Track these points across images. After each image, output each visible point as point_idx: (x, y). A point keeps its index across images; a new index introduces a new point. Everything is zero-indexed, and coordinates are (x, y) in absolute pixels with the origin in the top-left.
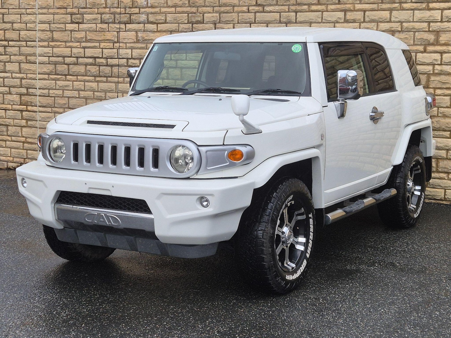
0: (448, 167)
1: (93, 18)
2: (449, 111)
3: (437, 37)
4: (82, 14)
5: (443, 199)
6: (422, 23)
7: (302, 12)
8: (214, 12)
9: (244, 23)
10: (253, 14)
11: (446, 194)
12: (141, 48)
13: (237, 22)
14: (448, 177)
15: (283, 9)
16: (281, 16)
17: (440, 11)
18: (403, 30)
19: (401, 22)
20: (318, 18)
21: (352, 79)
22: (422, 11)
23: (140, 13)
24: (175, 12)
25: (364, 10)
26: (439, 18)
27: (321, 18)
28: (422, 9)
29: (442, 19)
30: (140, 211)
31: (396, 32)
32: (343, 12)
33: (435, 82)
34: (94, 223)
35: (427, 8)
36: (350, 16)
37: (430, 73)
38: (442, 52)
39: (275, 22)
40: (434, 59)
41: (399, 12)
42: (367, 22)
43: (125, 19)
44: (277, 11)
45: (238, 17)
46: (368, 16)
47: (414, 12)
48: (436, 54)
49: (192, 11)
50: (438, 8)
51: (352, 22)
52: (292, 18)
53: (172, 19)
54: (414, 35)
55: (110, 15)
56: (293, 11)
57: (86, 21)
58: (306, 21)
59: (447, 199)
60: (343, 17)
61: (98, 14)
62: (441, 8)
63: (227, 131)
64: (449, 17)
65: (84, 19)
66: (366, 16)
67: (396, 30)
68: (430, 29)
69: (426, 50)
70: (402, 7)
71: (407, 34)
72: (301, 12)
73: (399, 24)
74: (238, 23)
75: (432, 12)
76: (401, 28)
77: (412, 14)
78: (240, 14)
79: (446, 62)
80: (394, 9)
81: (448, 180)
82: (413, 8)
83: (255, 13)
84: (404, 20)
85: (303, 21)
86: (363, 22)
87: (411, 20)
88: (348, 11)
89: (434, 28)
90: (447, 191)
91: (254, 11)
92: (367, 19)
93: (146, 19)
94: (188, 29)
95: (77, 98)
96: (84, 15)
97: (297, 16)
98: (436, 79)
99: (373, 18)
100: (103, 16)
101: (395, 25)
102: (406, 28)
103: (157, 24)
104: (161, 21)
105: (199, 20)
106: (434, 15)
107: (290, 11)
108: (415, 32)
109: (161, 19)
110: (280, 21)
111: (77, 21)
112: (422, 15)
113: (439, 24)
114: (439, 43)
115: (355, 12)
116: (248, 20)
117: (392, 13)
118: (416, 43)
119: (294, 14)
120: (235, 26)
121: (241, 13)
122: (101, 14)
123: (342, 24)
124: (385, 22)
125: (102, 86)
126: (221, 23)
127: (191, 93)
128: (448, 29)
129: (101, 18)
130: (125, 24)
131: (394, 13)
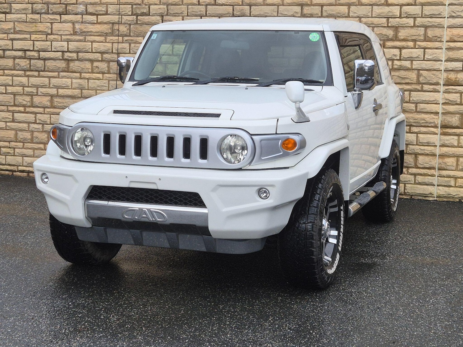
0: (408, 162)
1: (23, 7)
2: (409, 106)
3: (396, 33)
4: (10, 3)
5: (403, 193)
7: (257, 5)
8: (161, 4)
9: (194, 16)
10: (204, 7)
11: (406, 188)
12: (79, 41)
13: (186, 15)
14: (408, 172)
15: (236, 3)
16: (235, 9)
17: (399, 7)
20: (274, 11)
21: (369, 69)
22: (380, 7)
23: (78, 3)
24: (117, 3)
25: (322, 4)
27: (277, 12)
28: (381, 4)
30: (189, 205)
32: (300, 7)
34: (134, 220)
35: (385, 3)
36: (307, 10)
38: (401, 47)
39: (228, 15)
40: (393, 55)
41: (358, 8)
43: (61, 10)
44: (230, 4)
45: (188, 10)
46: (326, 11)
47: (372, 8)
48: (395, 50)
49: (136, 2)
50: (397, 3)
52: (246, 12)
53: (114, 11)
55: (43, 5)
56: (247, 4)
57: (15, 11)
58: (261, 15)
59: (407, 193)
60: (300, 11)
61: (29, 3)
62: (400, 4)
63: (278, 120)
65: (12, 9)
66: (323, 11)
68: (389, 25)
69: (385, 45)
70: (360, 2)
72: (255, 5)
74: (188, 16)
75: (391, 7)
77: (371, 10)
78: (190, 7)
79: (405, 57)
80: (352, 4)
81: (408, 174)
82: (372, 3)
83: (206, 5)
84: (362, 15)
85: (258, 15)
87: (370, 15)
88: (305, 5)
89: (392, 24)
90: (406, 185)
91: (205, 4)
92: (324, 14)
93: (84, 10)
94: (132, 21)
95: (4, 94)
96: (12, 5)
97: (251, 9)
98: (395, 75)
99: (331, 13)
100: (35, 6)
103: (97, 15)
104: (101, 13)
105: (145, 12)
106: (392, 11)
107: (244, 4)
109: (101, 11)
110: (233, 14)
111: (4, 10)
112: (381, 11)
114: (398, 39)
115: (312, 7)
116: (199, 13)
117: (351, 8)
119: (248, 7)
120: (184, 19)
121: (191, 5)
122: (32, 4)
125: (33, 80)
126: (169, 16)
127: (206, 83)
128: (406, 24)
129: (32, 8)
130: (61, 15)
131: (352, 8)
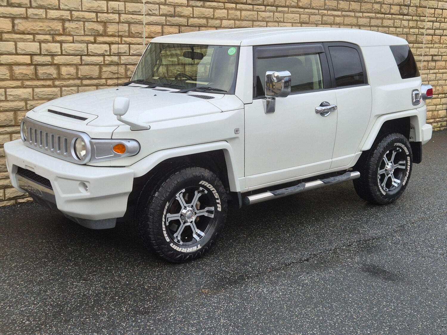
6: (90, 13)
18: (73, 19)
19: (71, 11)
26: (106, 9)
29: (107, 11)
31: (66, 21)
33: (106, 72)
37: (101, 64)
42: (34, 8)
51: (17, 7)
54: (84, 25)
64: (115, 8)
67: (66, 19)
71: (77, 24)
73: (69, 12)
76: (71, 17)
86: (29, 8)
101: (65, 13)
102: (77, 17)
108: (84, 22)
113: (105, 15)
118: (86, 33)
123: (5, 8)
124: (54, 9)
